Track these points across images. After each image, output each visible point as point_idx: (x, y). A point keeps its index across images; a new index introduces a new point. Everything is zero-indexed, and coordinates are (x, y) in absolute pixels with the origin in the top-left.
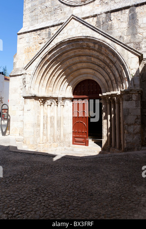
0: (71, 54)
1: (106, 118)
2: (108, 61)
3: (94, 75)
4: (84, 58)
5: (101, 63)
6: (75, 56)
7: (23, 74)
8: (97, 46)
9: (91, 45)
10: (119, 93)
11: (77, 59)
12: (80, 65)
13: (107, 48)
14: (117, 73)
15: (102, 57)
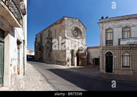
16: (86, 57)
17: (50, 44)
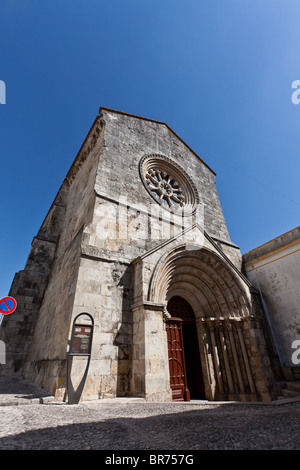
0: (188, 261)
1: (211, 351)
2: (222, 282)
3: (192, 293)
4: (195, 271)
5: (211, 282)
6: (188, 265)
7: (114, 262)
8: (218, 264)
9: (213, 261)
10: (238, 319)
11: (188, 269)
12: (186, 277)
13: (229, 270)
14: (231, 297)
15: (216, 276)
16: (246, 312)
17: (44, 265)
